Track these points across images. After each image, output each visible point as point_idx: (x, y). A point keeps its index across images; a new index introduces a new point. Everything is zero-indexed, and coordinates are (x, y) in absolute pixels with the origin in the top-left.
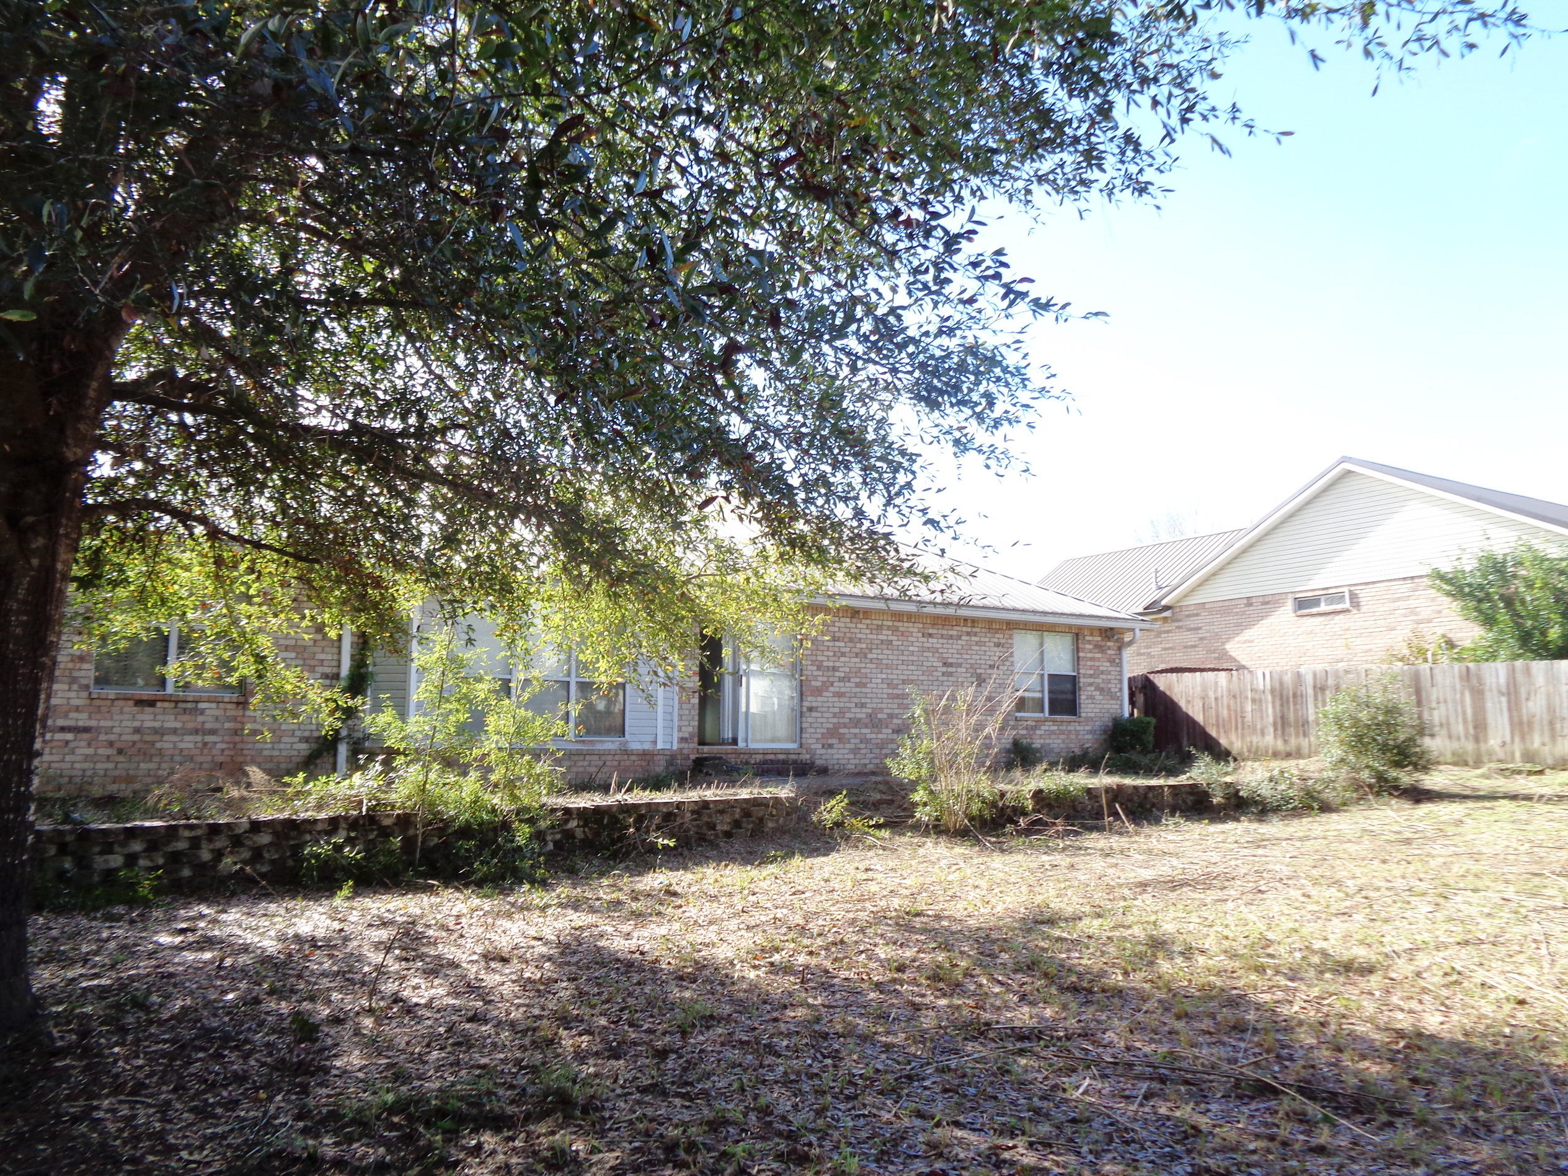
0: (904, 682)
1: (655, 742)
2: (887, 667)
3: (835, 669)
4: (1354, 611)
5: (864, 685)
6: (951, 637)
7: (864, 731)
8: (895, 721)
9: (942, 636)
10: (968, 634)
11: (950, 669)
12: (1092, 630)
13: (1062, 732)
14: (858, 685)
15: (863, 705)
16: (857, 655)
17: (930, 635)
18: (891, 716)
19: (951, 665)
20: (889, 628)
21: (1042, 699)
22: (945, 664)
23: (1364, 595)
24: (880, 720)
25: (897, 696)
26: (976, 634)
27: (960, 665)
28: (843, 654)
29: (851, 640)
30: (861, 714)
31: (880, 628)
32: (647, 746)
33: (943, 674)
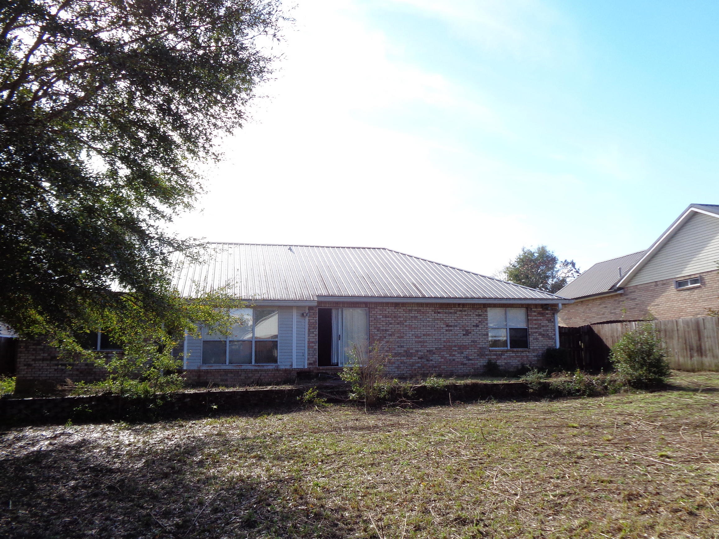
0: (424, 335)
1: (292, 365)
2: (415, 328)
3: (386, 330)
4: (703, 288)
5: (402, 337)
6: (451, 313)
7: (402, 358)
8: (419, 353)
9: (446, 313)
10: (461, 311)
11: (450, 328)
12: (536, 306)
13: (518, 357)
14: (398, 337)
15: (402, 347)
16: (398, 324)
17: (439, 313)
18: (417, 351)
19: (451, 326)
20: (415, 310)
21: (507, 340)
22: (447, 326)
23: (707, 278)
24: (411, 353)
25: (421, 342)
26: (465, 311)
27: (456, 326)
28: (391, 324)
29: (395, 317)
30: (401, 351)
31: (410, 311)
32: (288, 367)
33: (446, 330)
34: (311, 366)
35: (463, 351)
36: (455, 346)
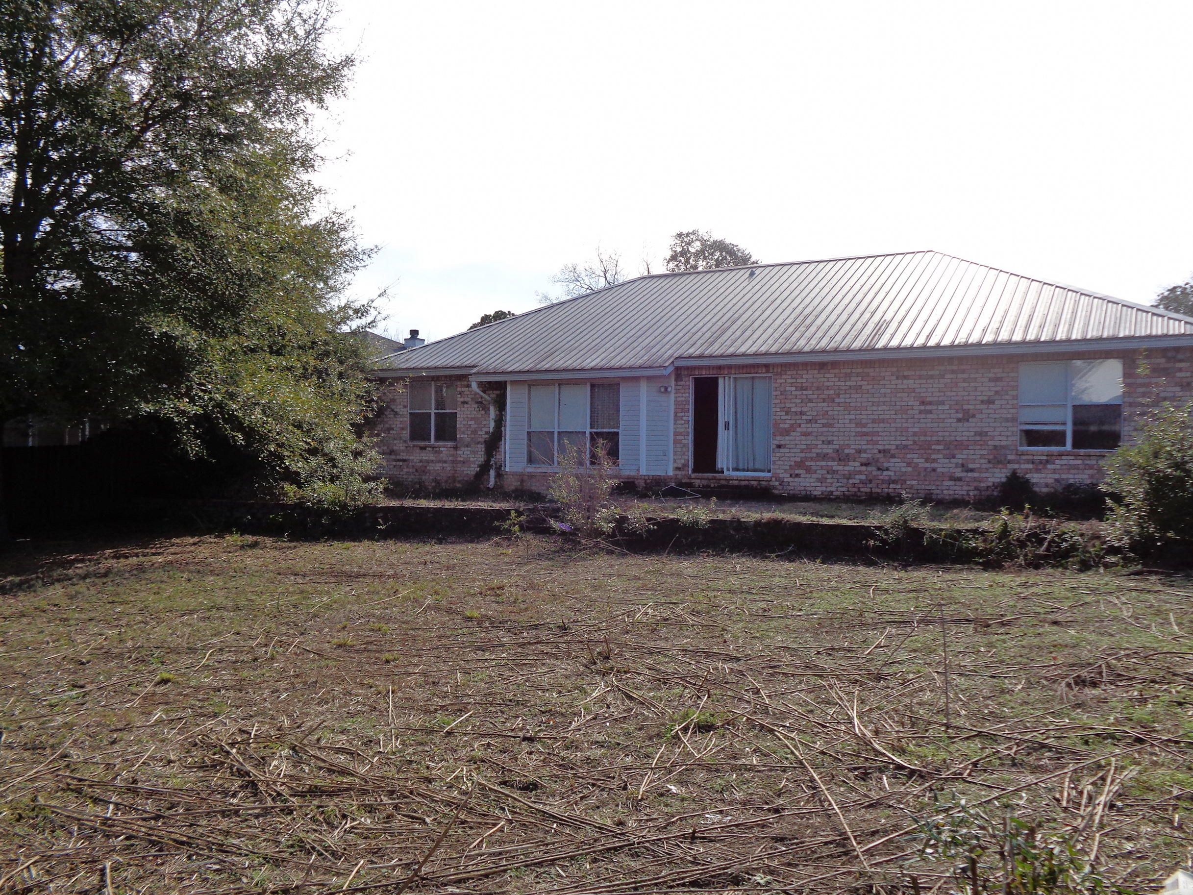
0: (874, 421)
1: (638, 470)
2: (856, 408)
3: (801, 413)
5: (831, 425)
6: (932, 377)
7: (830, 463)
8: (863, 455)
9: (920, 377)
10: (953, 372)
11: (928, 407)
12: (1150, 353)
13: (1091, 467)
14: (824, 425)
15: (830, 443)
16: (824, 401)
17: (906, 377)
18: (859, 452)
19: (931, 403)
20: (858, 375)
21: (1064, 431)
22: (923, 403)
24: (848, 455)
25: (866, 434)
26: (963, 372)
27: (942, 403)
28: (811, 401)
29: (818, 388)
30: (828, 450)
31: (848, 376)
32: (633, 473)
33: (920, 412)
34: (678, 472)
35: (956, 452)
36: (938, 442)
